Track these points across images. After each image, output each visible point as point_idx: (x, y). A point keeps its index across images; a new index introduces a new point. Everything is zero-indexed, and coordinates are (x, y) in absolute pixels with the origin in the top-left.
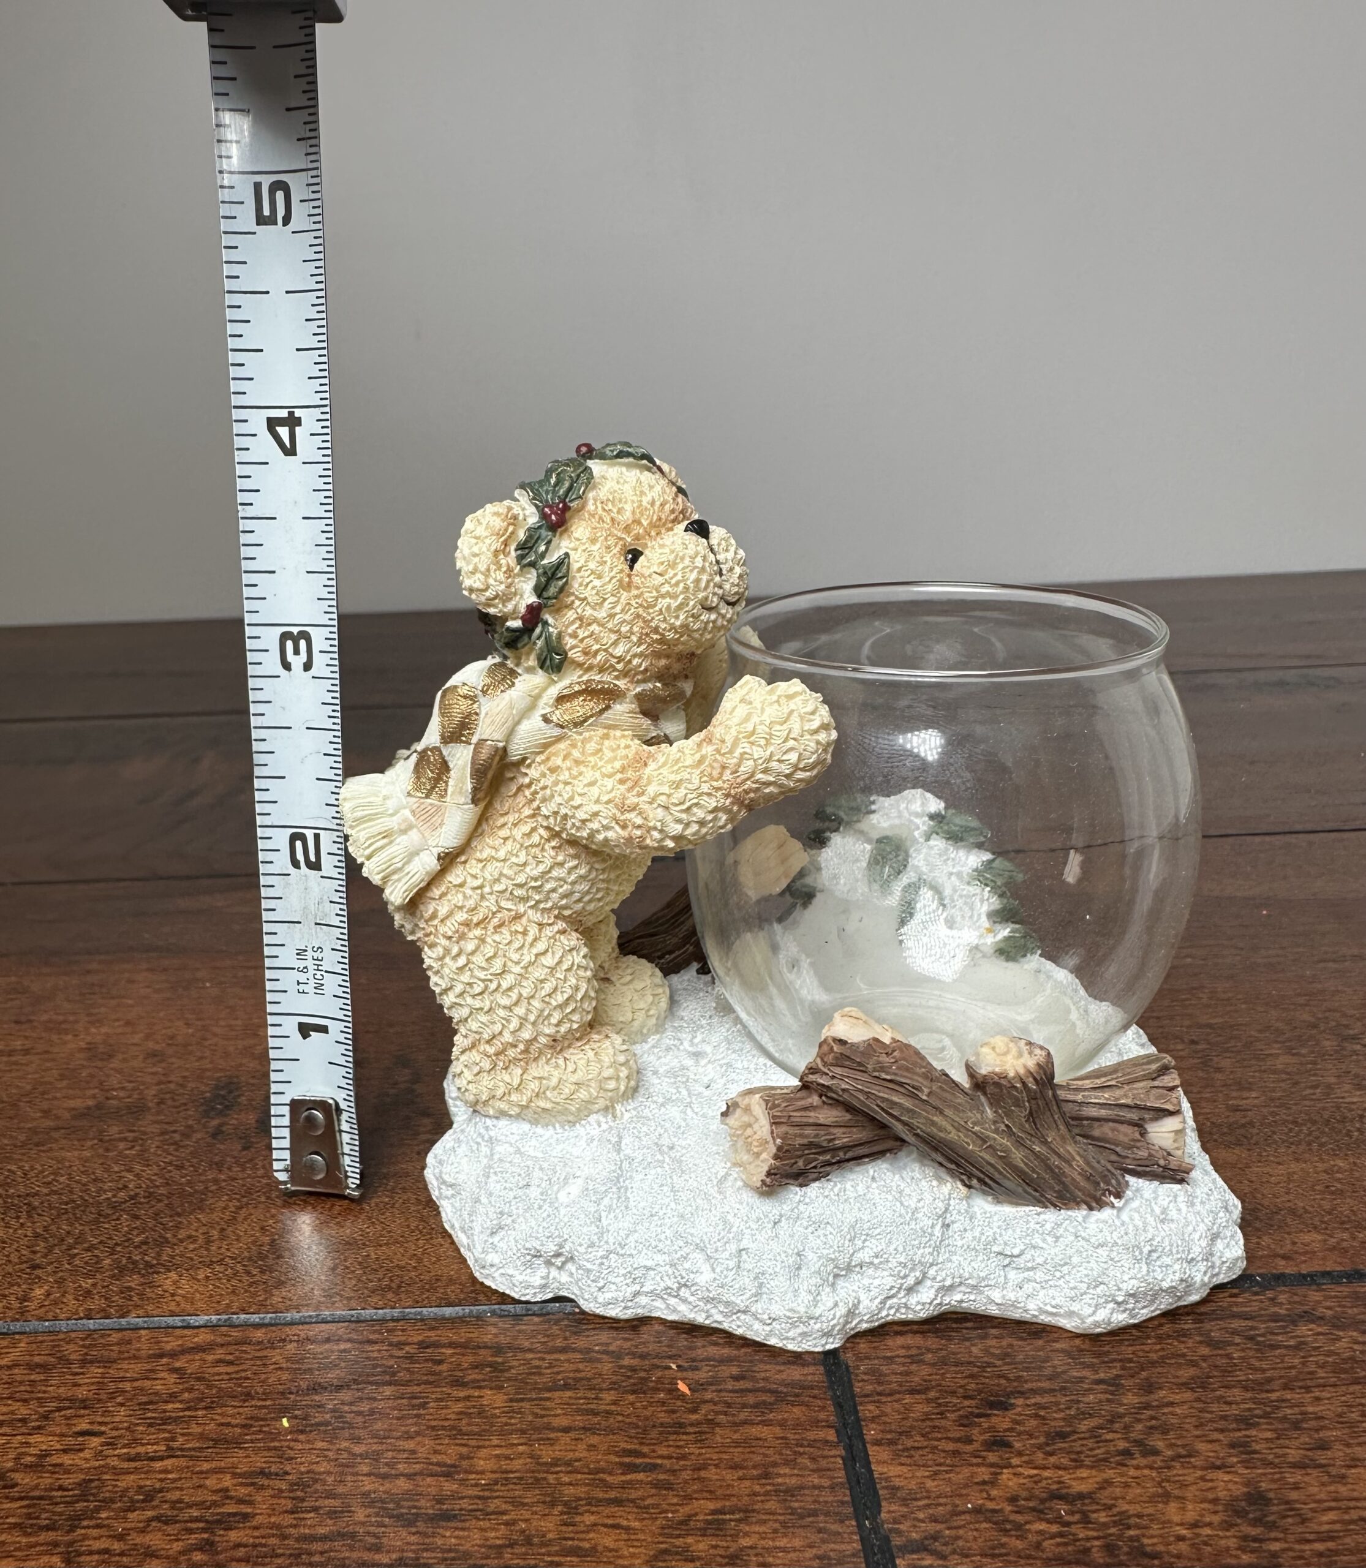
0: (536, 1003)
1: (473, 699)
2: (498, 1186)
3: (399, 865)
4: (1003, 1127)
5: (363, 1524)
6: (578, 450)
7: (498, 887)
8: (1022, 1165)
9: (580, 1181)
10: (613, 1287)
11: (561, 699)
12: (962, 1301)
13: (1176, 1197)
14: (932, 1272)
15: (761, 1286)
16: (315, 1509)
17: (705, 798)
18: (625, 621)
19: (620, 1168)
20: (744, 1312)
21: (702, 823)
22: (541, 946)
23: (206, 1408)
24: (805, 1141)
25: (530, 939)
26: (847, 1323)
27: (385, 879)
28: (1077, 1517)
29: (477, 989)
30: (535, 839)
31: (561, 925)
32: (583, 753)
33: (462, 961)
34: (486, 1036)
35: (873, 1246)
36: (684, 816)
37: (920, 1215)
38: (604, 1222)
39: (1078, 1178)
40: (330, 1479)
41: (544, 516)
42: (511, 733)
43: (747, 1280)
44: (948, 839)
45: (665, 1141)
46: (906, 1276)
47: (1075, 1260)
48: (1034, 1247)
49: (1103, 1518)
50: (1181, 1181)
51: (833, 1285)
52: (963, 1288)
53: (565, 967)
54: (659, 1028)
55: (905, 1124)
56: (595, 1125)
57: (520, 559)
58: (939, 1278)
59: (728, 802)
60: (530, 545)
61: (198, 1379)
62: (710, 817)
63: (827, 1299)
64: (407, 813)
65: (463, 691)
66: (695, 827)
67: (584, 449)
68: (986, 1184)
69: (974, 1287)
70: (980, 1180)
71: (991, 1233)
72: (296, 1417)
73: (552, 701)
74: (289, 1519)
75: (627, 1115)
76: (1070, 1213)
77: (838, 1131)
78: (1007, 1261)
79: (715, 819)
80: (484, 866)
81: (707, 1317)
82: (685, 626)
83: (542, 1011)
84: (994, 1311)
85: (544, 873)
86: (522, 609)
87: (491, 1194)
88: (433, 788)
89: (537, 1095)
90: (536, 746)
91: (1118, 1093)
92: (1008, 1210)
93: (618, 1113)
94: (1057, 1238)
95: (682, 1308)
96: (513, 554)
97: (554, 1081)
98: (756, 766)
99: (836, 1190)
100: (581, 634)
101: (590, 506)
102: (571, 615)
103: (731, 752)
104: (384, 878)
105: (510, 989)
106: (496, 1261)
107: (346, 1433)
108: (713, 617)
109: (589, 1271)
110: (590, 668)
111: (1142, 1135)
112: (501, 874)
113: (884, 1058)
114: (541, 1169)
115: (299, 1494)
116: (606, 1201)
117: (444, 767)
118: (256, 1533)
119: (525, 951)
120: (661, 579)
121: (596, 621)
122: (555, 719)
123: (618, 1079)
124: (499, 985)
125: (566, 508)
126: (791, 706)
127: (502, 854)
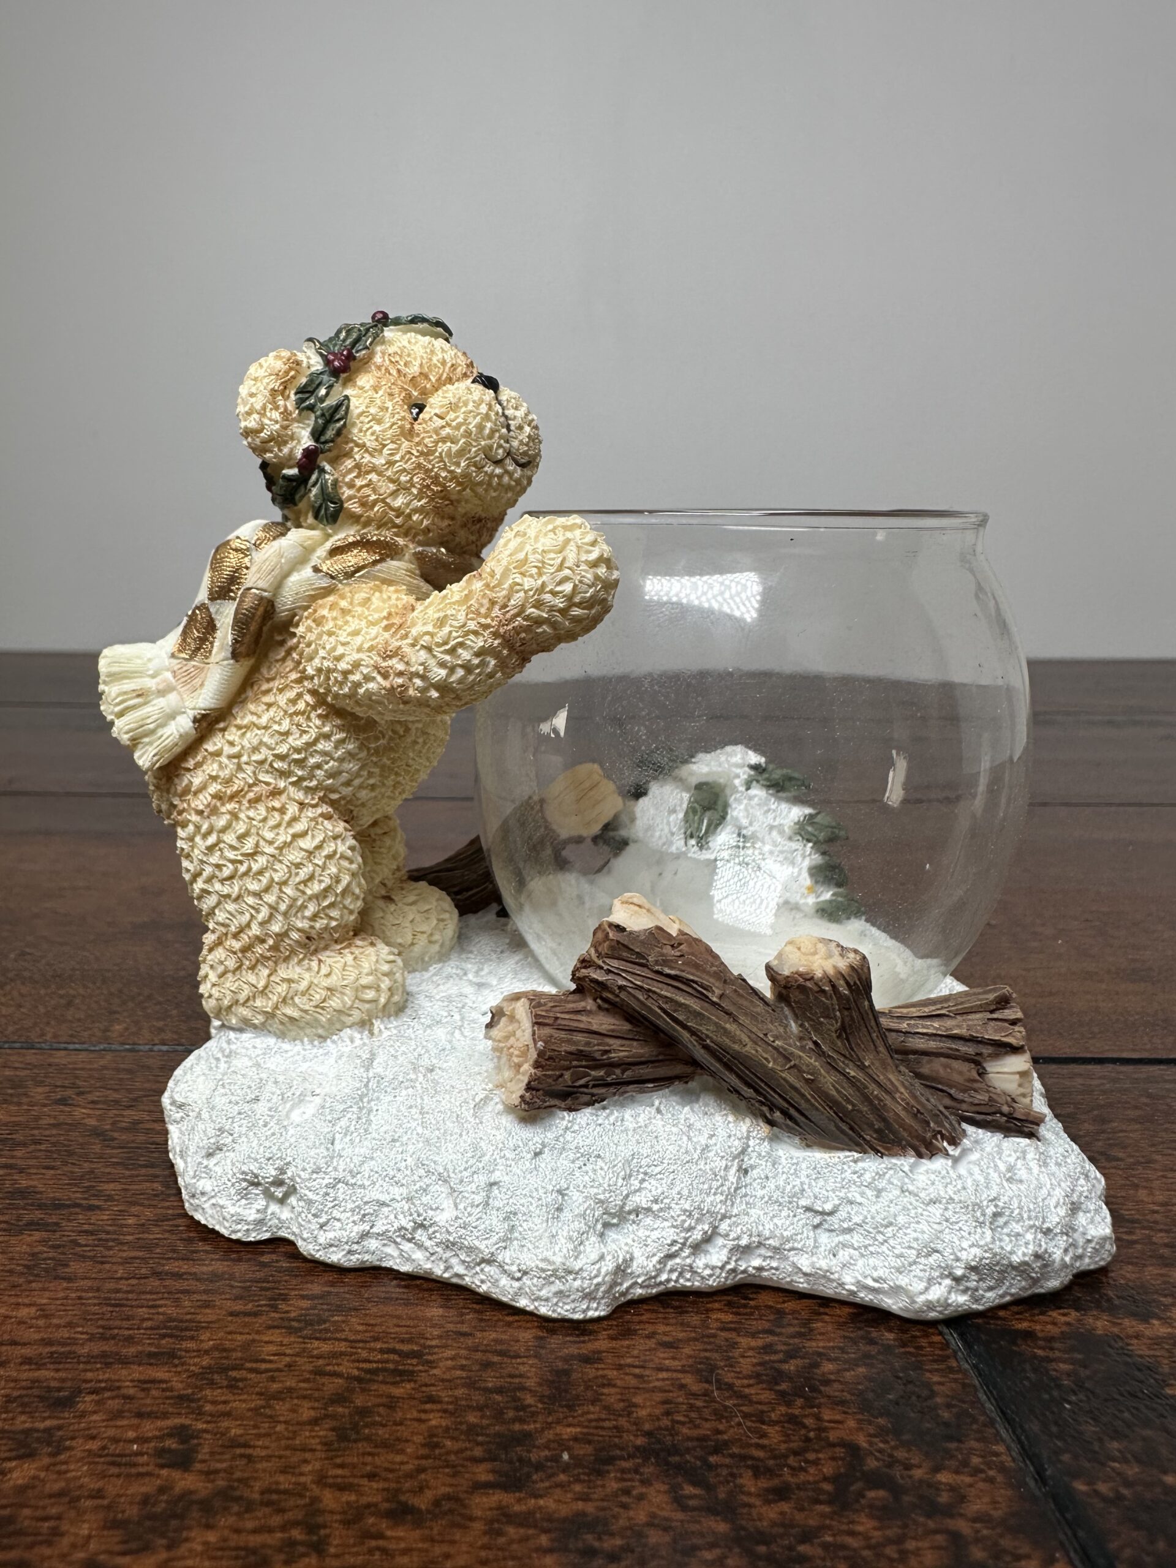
0: (289, 891)
1: (245, 552)
2: (224, 1100)
4: (811, 1045)
6: (373, 318)
7: (256, 757)
8: (834, 1093)
9: (318, 1100)
10: (338, 1225)
11: (335, 552)
12: (760, 1269)
13: (1024, 1152)
14: (724, 1227)
15: (511, 1228)
17: (472, 637)
18: (404, 470)
19: (366, 1086)
20: (489, 1262)
21: (468, 668)
22: (299, 827)
24: (572, 1048)
25: (287, 818)
26: (614, 1284)
27: (135, 740)
29: (226, 872)
30: (301, 705)
31: (325, 809)
32: (351, 603)
33: (212, 839)
34: (233, 929)
35: (654, 1187)
36: (448, 658)
37: (711, 1154)
38: (338, 1146)
39: (903, 1114)
41: (327, 362)
42: (279, 585)
43: (494, 1222)
44: (768, 787)
45: (425, 1062)
46: (690, 1229)
47: (901, 1220)
48: (852, 1203)
50: (1031, 1135)
51: (602, 1235)
52: (763, 1251)
53: (325, 853)
55: (693, 1032)
56: (351, 1041)
57: (299, 402)
58: (732, 1235)
59: (496, 642)
60: (310, 389)
62: (476, 661)
63: (592, 1249)
64: (167, 674)
65: (236, 544)
66: (460, 672)
67: (379, 317)
68: (791, 1118)
69: (776, 1250)
71: (798, 1182)
73: (324, 554)
75: (386, 1034)
76: (894, 1161)
77: (615, 1043)
78: (817, 1220)
79: (482, 664)
80: (244, 734)
81: (447, 1269)
82: (466, 477)
83: (295, 900)
84: (801, 1284)
85: (309, 744)
86: (299, 454)
87: (213, 1108)
88: (198, 649)
89: (284, 1001)
90: (303, 599)
91: (949, 1023)
92: (819, 1156)
93: (376, 1030)
94: (879, 1192)
95: (418, 1255)
96: (293, 397)
97: (304, 985)
98: (526, 598)
99: (612, 1119)
100: (359, 483)
101: (378, 359)
102: (349, 463)
103: (499, 584)
104: (133, 739)
105: (260, 872)
106: (208, 1188)
108: (498, 471)
109: (310, 1202)
111: (979, 1074)
112: (261, 743)
113: (668, 950)
114: (276, 1082)
116: (343, 1123)
117: (211, 627)
119: (282, 830)
120: (441, 422)
121: (374, 469)
122: (325, 569)
123: (378, 989)
124: (250, 869)
125: (350, 357)
126: (569, 535)
127: (264, 721)
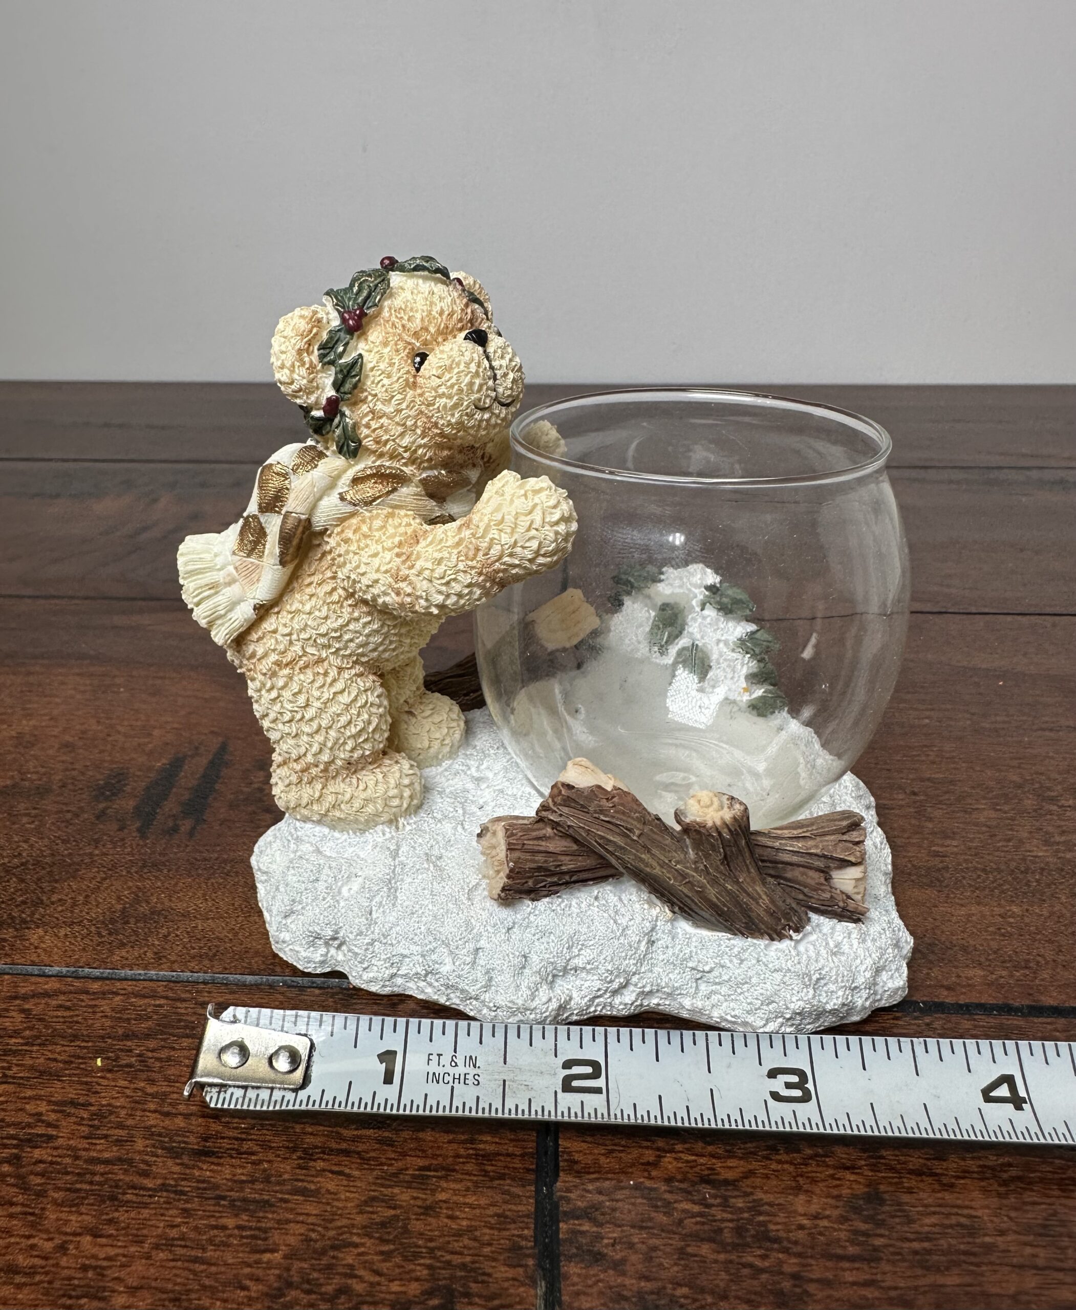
0: (333, 733)
1: (285, 476)
2: (295, 879)
3: (222, 612)
4: (702, 867)
5: (139, 1152)
6: (382, 263)
7: (303, 636)
8: (715, 900)
9: (360, 880)
10: (375, 968)
11: (356, 481)
12: (659, 1005)
13: (850, 934)
14: (635, 979)
15: (490, 980)
16: (106, 1137)
17: (461, 574)
18: (409, 416)
19: (394, 871)
20: (476, 999)
21: (460, 595)
22: (339, 686)
23: (39, 1045)
24: (534, 865)
25: (329, 680)
26: (558, 1015)
27: (211, 623)
28: (718, 1201)
29: (287, 717)
30: (335, 597)
31: (358, 669)
32: (370, 529)
33: (274, 694)
34: (294, 756)
35: (587, 954)
36: (444, 588)
37: (629, 932)
38: (374, 915)
39: (762, 914)
40: (123, 1113)
41: (344, 320)
42: (313, 507)
43: (479, 974)
45: (436, 852)
46: (611, 981)
47: (754, 980)
48: (723, 967)
49: (740, 1203)
50: (857, 921)
51: (552, 982)
52: (660, 995)
53: (359, 705)
54: (453, 754)
55: (618, 858)
56: (380, 835)
57: (322, 357)
58: (640, 985)
59: (482, 578)
60: (330, 345)
61: (40, 1020)
62: (466, 591)
63: (544, 993)
64: (231, 568)
65: (277, 469)
66: (454, 599)
67: (387, 262)
68: (685, 912)
69: (669, 995)
70: (680, 908)
71: (687, 952)
72: (108, 1058)
73: (348, 482)
74: (84, 1144)
75: (408, 828)
76: (755, 941)
77: (566, 859)
78: (698, 976)
79: (470, 593)
80: (292, 618)
81: (448, 1000)
82: (460, 423)
83: (338, 739)
84: (685, 1015)
85: (342, 626)
86: (324, 402)
87: (287, 885)
88: (253, 549)
89: (334, 807)
90: (333, 520)
91: (810, 843)
92: (705, 933)
93: (400, 825)
94: (742, 961)
95: (429, 990)
96: (316, 353)
97: (347, 796)
98: (503, 551)
99: (563, 905)
100: (374, 425)
101: (386, 313)
102: (364, 408)
103: (483, 537)
104: (209, 622)
105: (311, 720)
106: (287, 938)
107: (144, 1076)
108: (486, 416)
109: (356, 954)
110: (381, 455)
111: (826, 880)
112: (306, 625)
113: (604, 802)
114: (330, 868)
115: (96, 1122)
116: (378, 899)
117: (262, 533)
118: (55, 1153)
119: (325, 689)
120: (438, 381)
121: (384, 415)
122: (349, 498)
123: (402, 797)
124: (303, 717)
125: (363, 315)
126: (537, 500)
127: (307, 608)
